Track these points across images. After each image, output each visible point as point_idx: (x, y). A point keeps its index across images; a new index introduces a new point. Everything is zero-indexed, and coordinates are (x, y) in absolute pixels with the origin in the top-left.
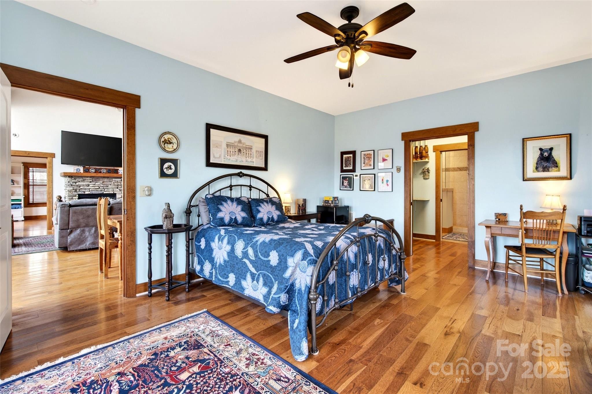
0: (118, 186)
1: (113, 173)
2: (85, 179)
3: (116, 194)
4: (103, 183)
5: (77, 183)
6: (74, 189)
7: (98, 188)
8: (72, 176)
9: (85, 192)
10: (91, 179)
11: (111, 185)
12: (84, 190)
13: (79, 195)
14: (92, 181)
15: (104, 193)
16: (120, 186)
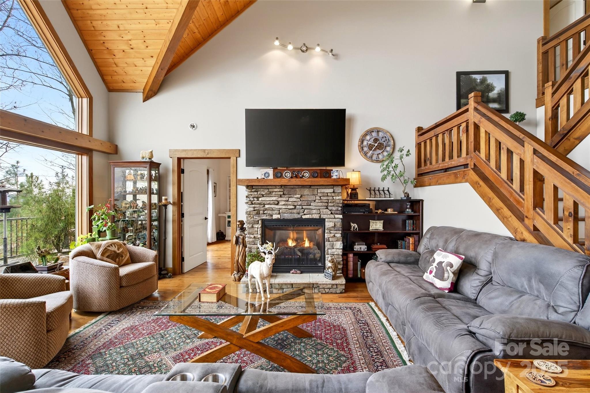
0: (328, 203)
1: (321, 178)
2: (272, 190)
3: (324, 220)
4: (301, 197)
5: (260, 199)
6: (254, 210)
7: (293, 207)
8: (252, 186)
9: (272, 216)
10: (282, 190)
11: (315, 201)
12: (271, 212)
13: (263, 221)
14: (284, 194)
15: (304, 217)
16: (332, 204)
